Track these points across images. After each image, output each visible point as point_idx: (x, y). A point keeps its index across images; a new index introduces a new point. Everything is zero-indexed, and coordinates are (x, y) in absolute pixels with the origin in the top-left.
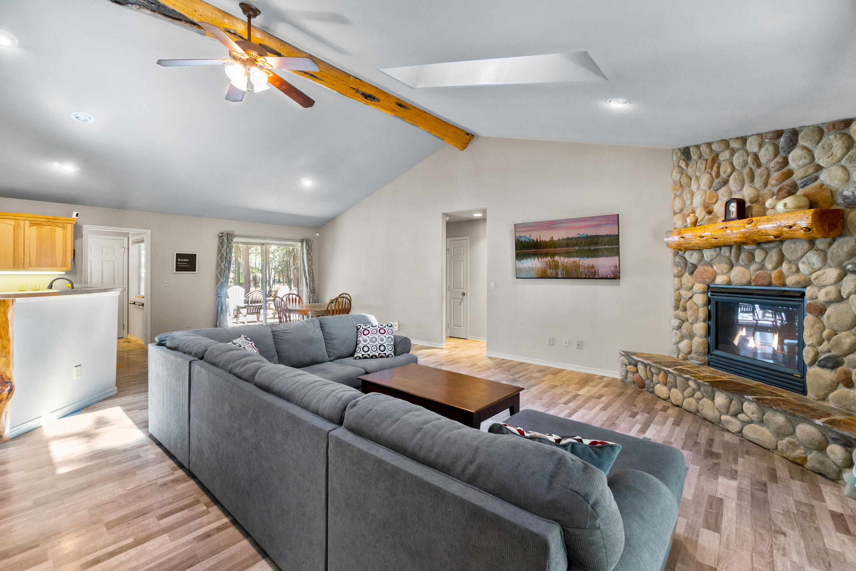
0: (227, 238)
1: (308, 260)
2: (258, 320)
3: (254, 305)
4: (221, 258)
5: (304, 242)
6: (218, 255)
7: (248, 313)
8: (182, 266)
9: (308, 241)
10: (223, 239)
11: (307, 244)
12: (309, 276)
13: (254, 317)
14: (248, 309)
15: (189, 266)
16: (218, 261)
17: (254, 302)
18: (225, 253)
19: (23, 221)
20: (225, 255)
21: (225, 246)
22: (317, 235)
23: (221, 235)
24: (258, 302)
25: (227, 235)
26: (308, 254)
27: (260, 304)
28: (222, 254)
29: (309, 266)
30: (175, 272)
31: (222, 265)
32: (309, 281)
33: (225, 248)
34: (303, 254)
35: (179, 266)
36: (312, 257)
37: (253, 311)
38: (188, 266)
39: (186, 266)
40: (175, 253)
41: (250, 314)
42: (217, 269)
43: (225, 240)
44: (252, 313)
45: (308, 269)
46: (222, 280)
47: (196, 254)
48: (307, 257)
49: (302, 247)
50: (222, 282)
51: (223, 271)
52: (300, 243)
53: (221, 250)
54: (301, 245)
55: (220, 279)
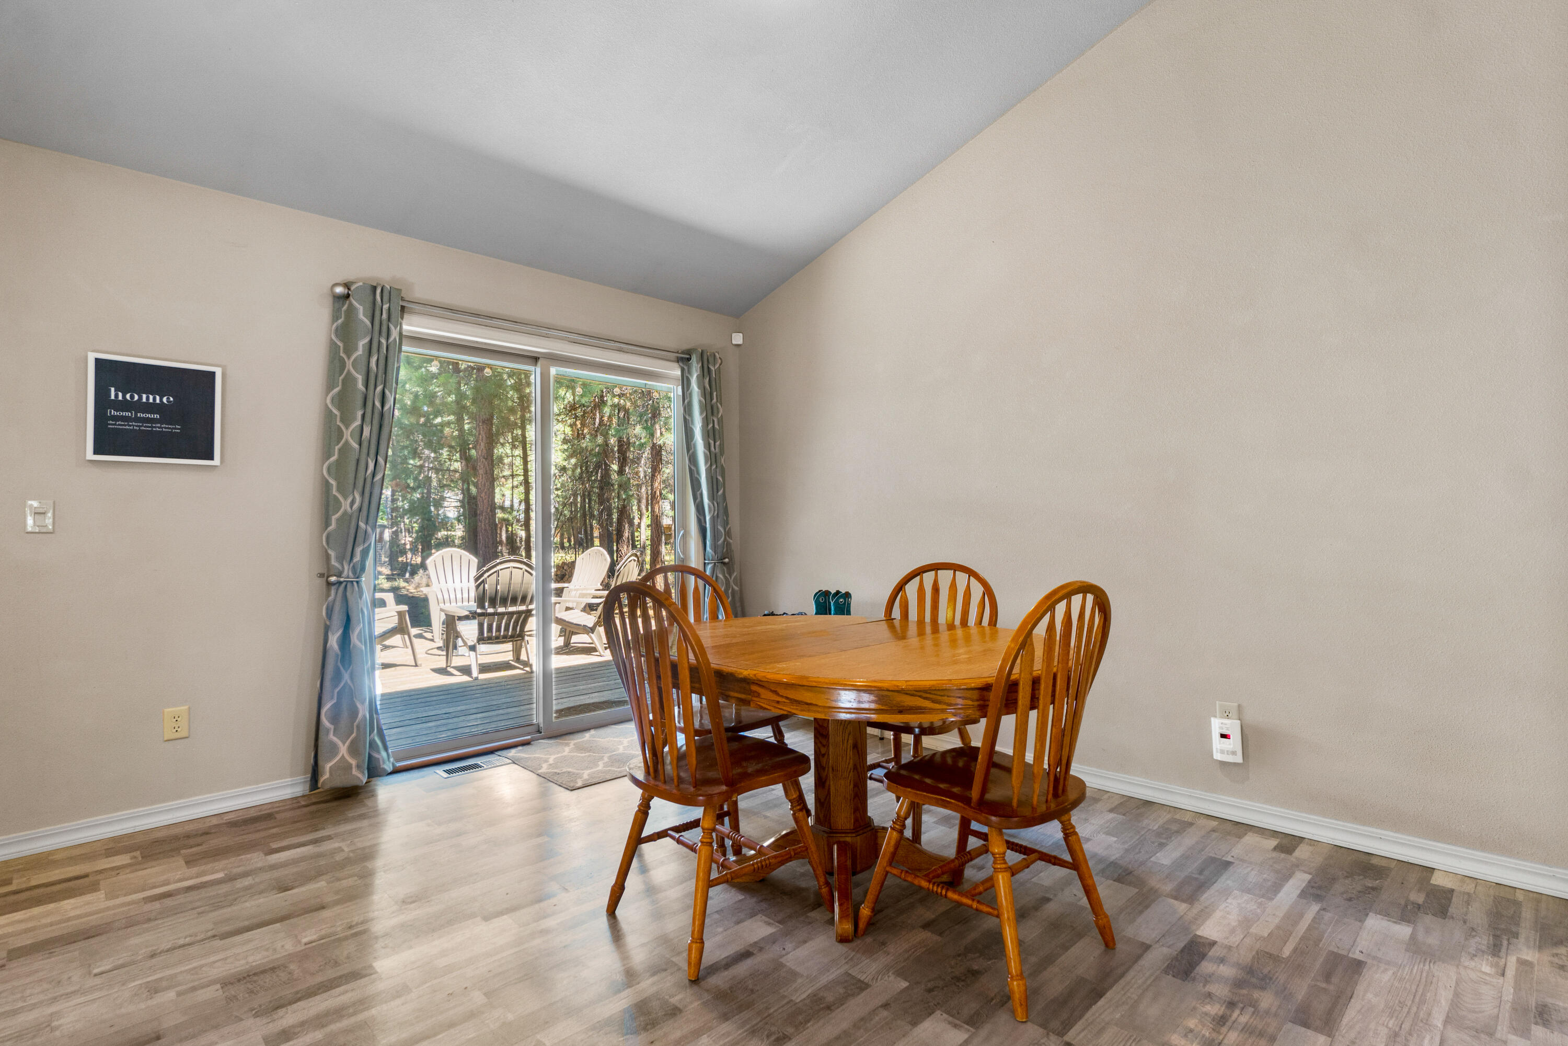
0: (369, 305)
1: (711, 434)
2: (518, 659)
3: (501, 610)
4: (342, 401)
5: (694, 358)
6: (330, 387)
7: (481, 639)
8: (135, 426)
9: (707, 360)
10: (351, 311)
11: (705, 371)
12: (712, 497)
13: (502, 652)
14: (481, 626)
15: (177, 429)
16: (328, 415)
17: (504, 602)
18: (360, 379)
20: (360, 386)
21: (362, 343)
22: (738, 339)
23: (339, 290)
24: (514, 601)
25: (368, 291)
26: (709, 410)
27: (523, 608)
28: (348, 380)
29: (713, 458)
30: (90, 455)
31: (347, 434)
32: (713, 519)
33: (360, 351)
34: (688, 409)
35: (111, 425)
36: (721, 421)
37: (499, 629)
38: (166, 428)
39: (157, 427)
40: (92, 357)
41: (490, 640)
42: (326, 453)
43: (361, 316)
44: (497, 638)
45: (708, 471)
46: (345, 505)
47: (212, 374)
48: (706, 421)
49: (685, 383)
50: (345, 513)
51: (354, 463)
52: (676, 365)
53: (343, 365)
54: (679, 373)
55: (336, 498)
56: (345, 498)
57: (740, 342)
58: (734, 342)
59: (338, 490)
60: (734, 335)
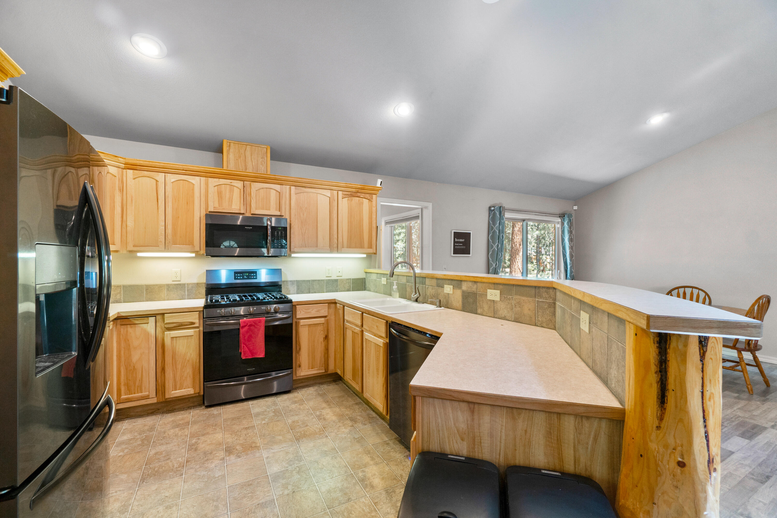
0: (499, 212)
1: (570, 240)
4: (493, 238)
5: (565, 216)
6: (488, 234)
8: (459, 247)
9: (569, 216)
10: (495, 214)
11: (569, 220)
15: (465, 247)
16: (488, 241)
18: (498, 232)
19: (336, 192)
20: (498, 234)
21: (498, 223)
22: (575, 208)
23: (492, 208)
25: (499, 208)
26: (570, 232)
28: (494, 232)
30: (453, 255)
31: (494, 247)
32: (571, 267)
33: (498, 225)
35: (456, 247)
36: (573, 236)
38: (463, 247)
40: (453, 231)
42: (488, 252)
43: (498, 215)
47: (470, 233)
48: (570, 236)
49: (563, 224)
50: (494, 267)
51: (496, 254)
52: (559, 218)
53: (492, 228)
54: (560, 220)
55: (491, 263)
56: (494, 264)
57: (576, 209)
58: (574, 209)
59: (492, 261)
60: (574, 206)
